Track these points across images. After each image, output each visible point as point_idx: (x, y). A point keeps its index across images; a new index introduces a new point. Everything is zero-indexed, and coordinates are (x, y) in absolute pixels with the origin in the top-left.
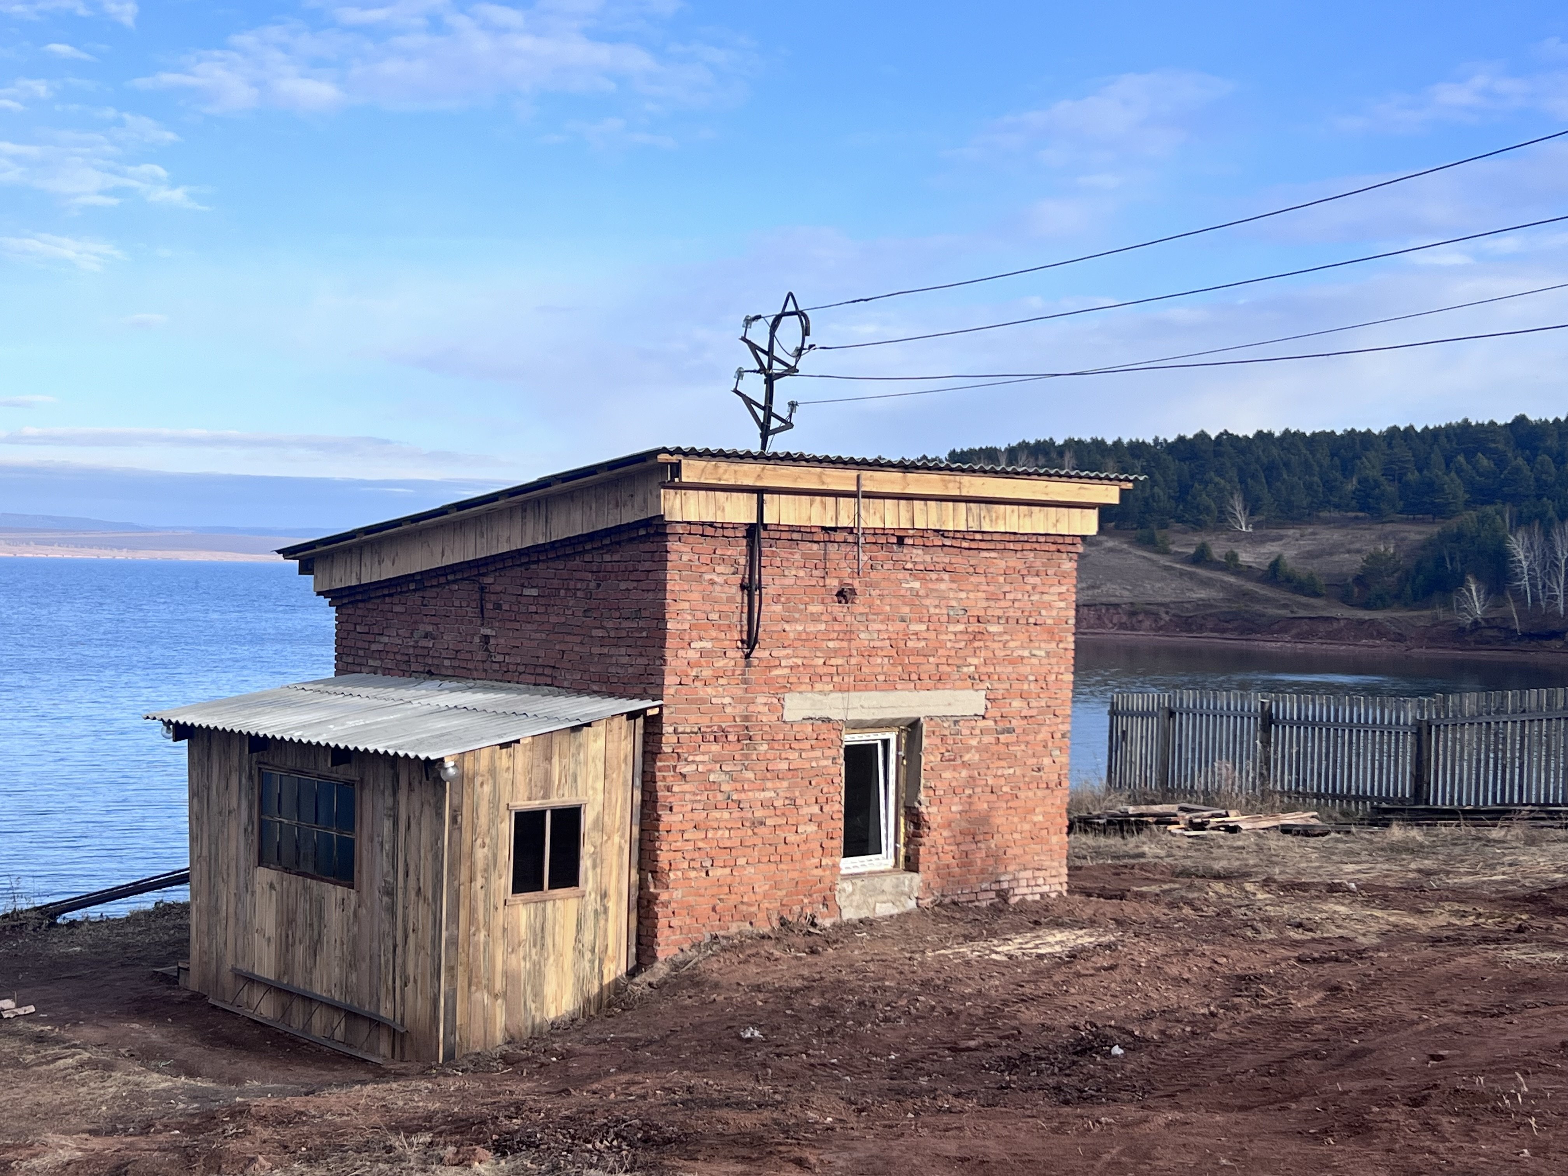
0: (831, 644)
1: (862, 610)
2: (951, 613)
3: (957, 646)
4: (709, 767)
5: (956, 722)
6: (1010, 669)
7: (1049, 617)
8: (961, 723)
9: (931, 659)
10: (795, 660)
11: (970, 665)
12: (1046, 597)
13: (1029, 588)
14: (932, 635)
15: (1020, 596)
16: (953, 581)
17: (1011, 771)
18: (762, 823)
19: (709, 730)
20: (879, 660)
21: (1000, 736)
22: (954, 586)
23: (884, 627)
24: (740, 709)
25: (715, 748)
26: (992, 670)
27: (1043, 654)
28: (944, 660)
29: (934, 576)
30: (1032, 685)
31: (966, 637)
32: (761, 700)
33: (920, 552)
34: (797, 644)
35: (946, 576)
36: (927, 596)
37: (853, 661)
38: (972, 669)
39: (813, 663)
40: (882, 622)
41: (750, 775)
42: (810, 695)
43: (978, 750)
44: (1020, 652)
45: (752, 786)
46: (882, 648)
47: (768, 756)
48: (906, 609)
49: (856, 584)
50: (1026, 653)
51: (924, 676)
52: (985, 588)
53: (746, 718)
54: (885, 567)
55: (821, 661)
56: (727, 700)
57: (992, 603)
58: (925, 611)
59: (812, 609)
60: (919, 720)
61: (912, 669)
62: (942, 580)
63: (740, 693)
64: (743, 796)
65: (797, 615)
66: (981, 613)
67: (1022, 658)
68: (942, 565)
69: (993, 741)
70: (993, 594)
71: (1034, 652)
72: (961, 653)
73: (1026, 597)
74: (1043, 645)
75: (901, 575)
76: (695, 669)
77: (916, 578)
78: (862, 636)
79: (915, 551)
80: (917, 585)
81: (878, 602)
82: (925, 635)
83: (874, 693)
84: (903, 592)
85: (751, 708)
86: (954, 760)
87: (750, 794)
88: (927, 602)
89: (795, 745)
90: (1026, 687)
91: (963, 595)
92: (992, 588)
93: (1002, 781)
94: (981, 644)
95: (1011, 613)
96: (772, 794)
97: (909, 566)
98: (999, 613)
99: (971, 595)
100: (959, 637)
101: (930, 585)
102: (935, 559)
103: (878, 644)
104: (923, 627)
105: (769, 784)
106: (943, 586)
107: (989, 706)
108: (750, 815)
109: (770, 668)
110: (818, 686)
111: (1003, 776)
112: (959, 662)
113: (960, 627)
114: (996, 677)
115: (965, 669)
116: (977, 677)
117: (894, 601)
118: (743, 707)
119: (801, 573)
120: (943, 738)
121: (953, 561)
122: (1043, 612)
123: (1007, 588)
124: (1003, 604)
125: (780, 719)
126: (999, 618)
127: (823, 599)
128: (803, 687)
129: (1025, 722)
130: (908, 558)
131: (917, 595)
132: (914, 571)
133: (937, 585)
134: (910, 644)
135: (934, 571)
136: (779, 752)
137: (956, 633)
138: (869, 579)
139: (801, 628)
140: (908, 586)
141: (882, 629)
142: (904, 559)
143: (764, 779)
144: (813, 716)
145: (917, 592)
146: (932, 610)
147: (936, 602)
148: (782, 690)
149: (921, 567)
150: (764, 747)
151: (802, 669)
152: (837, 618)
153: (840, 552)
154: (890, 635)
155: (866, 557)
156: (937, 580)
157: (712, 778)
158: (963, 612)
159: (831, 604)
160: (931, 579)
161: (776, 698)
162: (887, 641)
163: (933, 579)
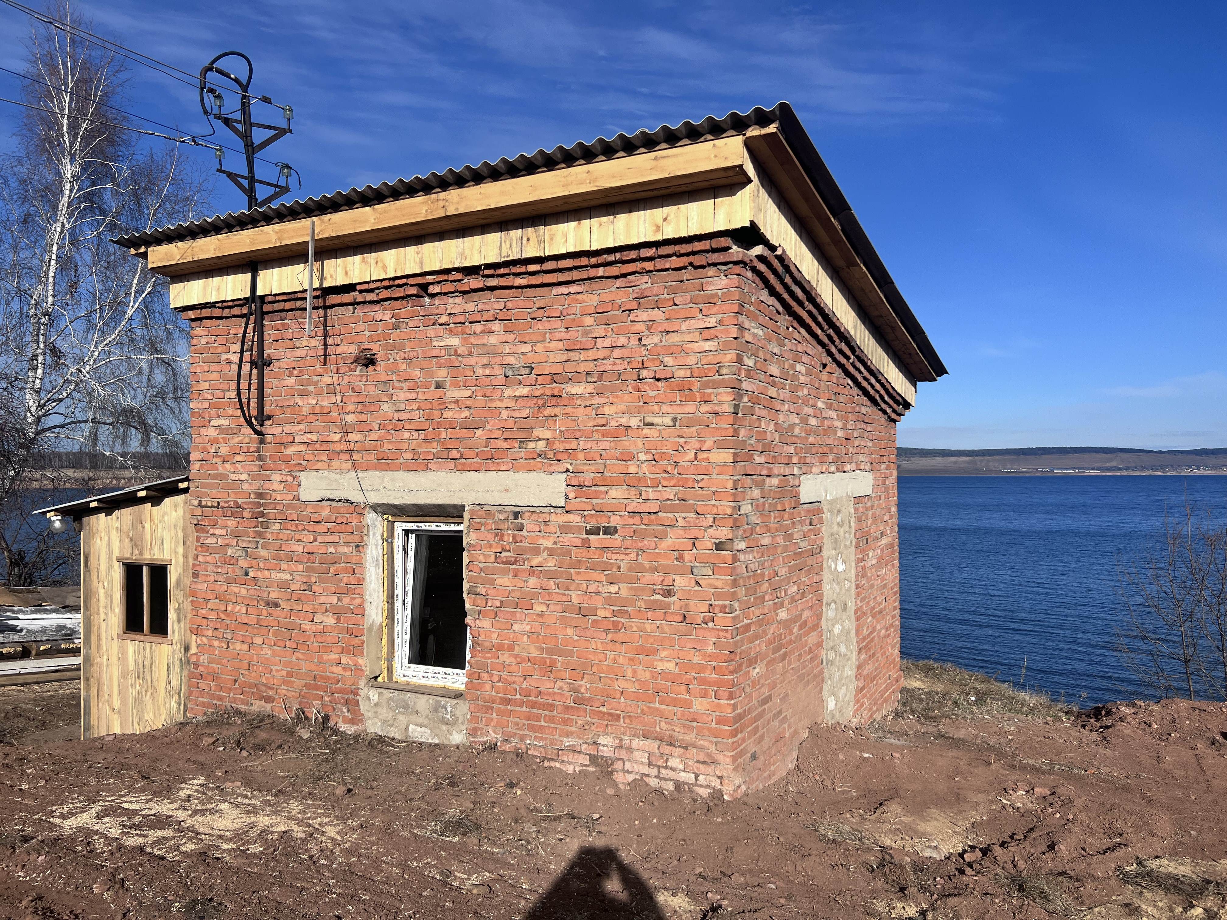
0: (349, 418)
1: (384, 377)
2: (510, 373)
3: (517, 414)
4: (227, 542)
5: (516, 515)
6: (606, 444)
7: (681, 366)
8: (526, 515)
9: (479, 433)
10: (309, 436)
11: (538, 439)
12: (674, 338)
13: (640, 327)
14: (480, 402)
15: (622, 340)
16: (507, 332)
17: (613, 588)
18: (277, 605)
19: (226, 505)
20: (406, 435)
21: (592, 537)
22: (510, 337)
23: (413, 396)
24: (255, 487)
25: (232, 523)
26: (573, 445)
27: (668, 421)
28: (497, 434)
29: (478, 328)
30: (645, 468)
31: (531, 403)
32: (276, 477)
33: (458, 300)
34: (313, 418)
35: (497, 326)
36: (470, 354)
37: (374, 436)
38: (541, 444)
39: (329, 439)
40: (411, 389)
41: (263, 553)
42: (326, 474)
43: (551, 552)
44: (623, 421)
45: (267, 566)
46: (410, 421)
47: (281, 536)
48: (442, 373)
49: (375, 347)
50: (634, 421)
51: (468, 453)
52: (562, 335)
53: (260, 496)
54: (411, 324)
55: (337, 437)
56: (244, 477)
57: (574, 355)
58: (469, 373)
59: (327, 380)
60: (464, 506)
61: (451, 444)
62: (492, 332)
63: (255, 470)
64: (259, 574)
65: (311, 388)
66: (558, 369)
67: (628, 428)
68: (492, 313)
69: (579, 543)
70: (575, 340)
71: (649, 419)
72: (524, 424)
73: (634, 341)
74: (665, 408)
75: (431, 332)
76: (214, 446)
77: (452, 333)
78: (385, 407)
79: (451, 300)
80: (454, 341)
81: (404, 367)
82: (469, 403)
83: (400, 474)
84: (435, 353)
85: (267, 485)
86: (515, 563)
87: (266, 573)
88: (472, 361)
89: (311, 527)
90: (632, 469)
91: (526, 348)
92: (572, 334)
93: (598, 601)
94: (557, 410)
95: (607, 365)
96: (288, 577)
97: (444, 319)
98: (589, 367)
99: (539, 347)
100: (521, 402)
101: (473, 340)
102: (480, 307)
103: (404, 416)
104: (468, 393)
105: (284, 566)
106: (493, 340)
107: (571, 495)
108: (265, 595)
109: (285, 445)
110: (335, 464)
111: (598, 593)
112: (521, 435)
113: (524, 390)
114: (581, 456)
115: (531, 445)
116: (550, 455)
117: (425, 364)
118: (257, 483)
120: (499, 534)
121: (510, 305)
122: (669, 360)
123: (600, 331)
124: (591, 355)
126: (588, 374)
127: (338, 369)
128: (320, 465)
129: (637, 519)
130: (441, 309)
131: (456, 354)
132: (452, 325)
133: (484, 340)
134: (448, 414)
135: (480, 322)
136: (292, 533)
137: (516, 398)
138: (391, 341)
139: (314, 402)
140: (442, 344)
141: (410, 398)
142: (435, 312)
143: (279, 559)
144: (331, 497)
145: (456, 351)
146: (480, 371)
147: (485, 361)
148: (297, 468)
149: (461, 319)
150: (277, 526)
151: (318, 446)
152: (356, 389)
153: (356, 314)
154: (421, 405)
155: (387, 317)
156: (483, 332)
157: (230, 552)
158: (527, 371)
159: (348, 374)
160: (475, 333)
161: (291, 476)
162: (417, 412)
163: (477, 332)
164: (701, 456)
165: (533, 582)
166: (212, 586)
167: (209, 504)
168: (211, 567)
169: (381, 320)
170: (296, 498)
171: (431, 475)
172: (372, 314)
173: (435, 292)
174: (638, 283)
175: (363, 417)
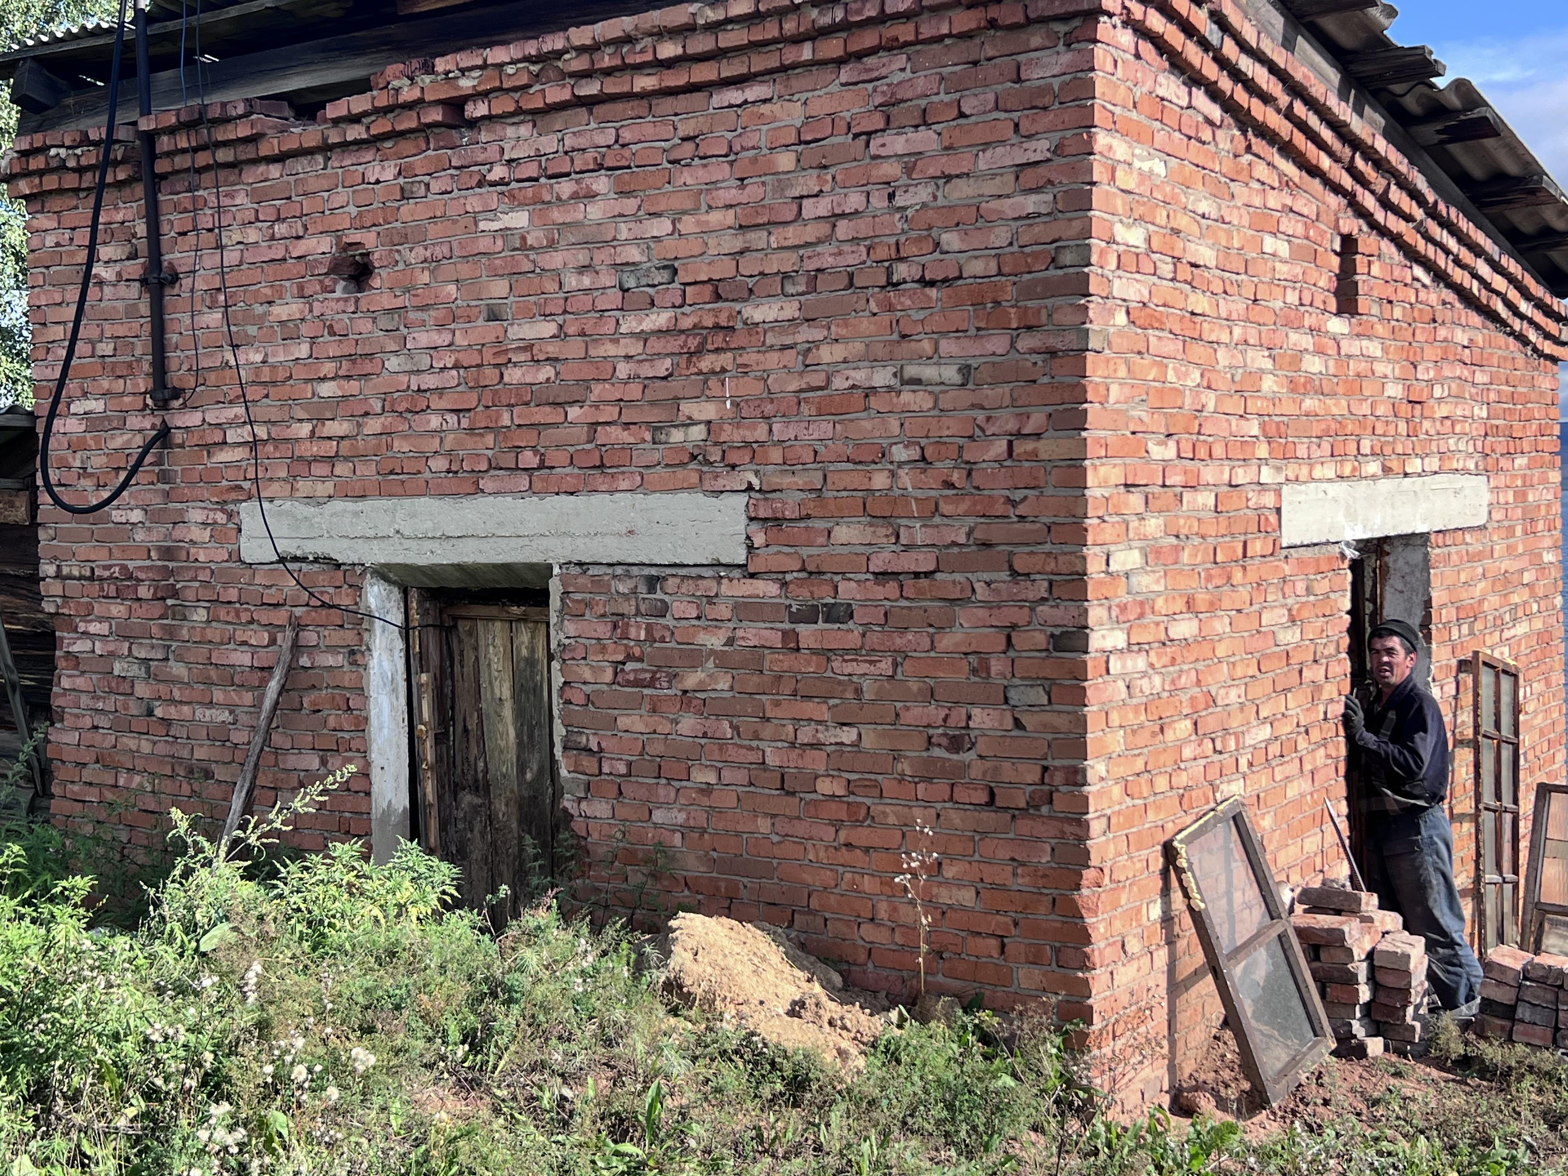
0: (327, 389)
1: (387, 301)
2: (631, 283)
3: (647, 371)
4: (111, 647)
5: (652, 583)
6: (824, 428)
7: (976, 252)
8: (672, 583)
9: (574, 412)
10: (253, 429)
11: (691, 422)
12: (961, 191)
13: (891, 169)
14: (574, 348)
15: (854, 201)
16: (623, 194)
17: (848, 735)
18: (208, 775)
19: (107, 574)
20: (435, 421)
21: (801, 628)
22: (630, 205)
23: (443, 339)
24: (156, 536)
25: (117, 610)
26: (761, 433)
27: (951, 374)
28: (609, 413)
29: (565, 188)
30: (906, 478)
31: (674, 344)
32: (196, 515)
33: (525, 130)
34: (258, 392)
35: (601, 183)
36: (552, 245)
37: (373, 425)
38: (697, 433)
39: (290, 434)
40: (440, 325)
41: (178, 669)
42: (288, 505)
43: (723, 661)
44: (859, 376)
45: (187, 695)
46: (440, 391)
47: (210, 634)
48: (499, 288)
49: (369, 239)
50: (882, 377)
51: (555, 457)
52: (731, 195)
53: (168, 553)
54: (435, 187)
55: (305, 429)
56: (136, 516)
57: (758, 238)
58: (552, 287)
59: (280, 311)
60: (550, 567)
61: (522, 439)
62: (592, 196)
63: (156, 500)
64: (172, 712)
65: (252, 330)
66: (725, 269)
67: (870, 391)
68: (591, 154)
69: (776, 639)
70: (759, 206)
71: (911, 371)
72: (660, 391)
73: (879, 201)
74: (947, 346)
75: (474, 203)
76: (78, 455)
77: (516, 202)
78: (393, 363)
79: (510, 131)
80: (519, 219)
81: (425, 277)
82: (552, 349)
83: (424, 503)
84: (483, 244)
85: (179, 532)
86: (651, 684)
87: (186, 709)
88: (555, 260)
89: (264, 616)
90: (880, 481)
91: (661, 227)
92: (753, 192)
93: (816, 761)
94: (725, 359)
95: (826, 258)
96: (224, 716)
97: (498, 172)
98: (787, 262)
99: (688, 224)
100: (655, 345)
101: (557, 215)
102: (569, 142)
103: (430, 381)
104: (549, 329)
105: (218, 695)
106: (595, 211)
107: (759, 540)
108: (185, 754)
109: (209, 448)
110: (304, 486)
111: (816, 746)
112: (654, 415)
113: (659, 319)
114: (776, 455)
115: (677, 436)
116: (715, 455)
117: (464, 270)
118: (161, 529)
119: (252, 235)
120: (618, 621)
121: (627, 135)
122: (951, 240)
123: (808, 183)
124: (792, 235)
125: (235, 557)
126: (786, 276)
127: (301, 288)
128: (275, 488)
129: (891, 588)
130: (492, 152)
131: (524, 247)
132: (514, 185)
133: (576, 213)
134: (513, 375)
135: (567, 175)
136: (230, 627)
137: (644, 337)
138: (398, 225)
139: (259, 358)
140: (496, 226)
141: (439, 342)
142: (481, 158)
143: (208, 683)
144: (299, 553)
145: (523, 239)
146: (572, 281)
147: (582, 258)
148: (233, 495)
149: (531, 170)
150: (200, 615)
151: (270, 448)
152: (336, 328)
153: (329, 171)
154: (461, 356)
155: (389, 173)
156: (575, 196)
157: (118, 668)
158: (665, 276)
159: (321, 298)
160: (559, 199)
161: (223, 511)
162: (454, 373)
163: (564, 197)
164: (1020, 447)
165: (688, 724)
166: (89, 737)
167: (76, 573)
168: (85, 700)
169: (378, 182)
170: (234, 558)
171: (482, 502)
172: (361, 168)
173: (478, 114)
174: (884, 71)
175: (353, 387)
